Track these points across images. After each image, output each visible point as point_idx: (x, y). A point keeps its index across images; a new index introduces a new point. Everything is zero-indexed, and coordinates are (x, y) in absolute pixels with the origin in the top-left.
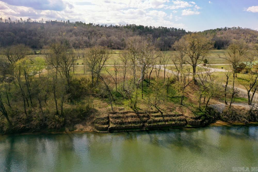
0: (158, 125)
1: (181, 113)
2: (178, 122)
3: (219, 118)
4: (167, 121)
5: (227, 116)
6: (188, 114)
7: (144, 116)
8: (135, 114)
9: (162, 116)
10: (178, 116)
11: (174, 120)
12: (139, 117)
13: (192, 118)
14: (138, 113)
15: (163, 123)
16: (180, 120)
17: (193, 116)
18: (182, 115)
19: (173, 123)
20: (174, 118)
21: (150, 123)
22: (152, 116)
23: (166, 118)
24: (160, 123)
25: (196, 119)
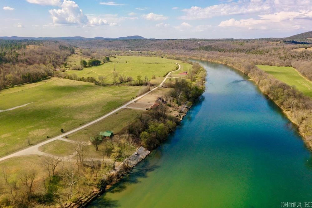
0: (87, 203)
1: (93, 191)
2: (95, 196)
3: (107, 184)
4: (90, 198)
5: (109, 181)
6: (96, 190)
7: (79, 202)
8: (74, 203)
9: (87, 197)
10: (92, 193)
11: (92, 196)
12: (78, 203)
13: (99, 191)
14: (76, 202)
15: (89, 200)
16: (94, 195)
17: (98, 189)
18: (94, 192)
19: (93, 198)
20: (92, 195)
21: (84, 204)
22: (83, 199)
23: (89, 197)
24: (88, 201)
25: (100, 190)
